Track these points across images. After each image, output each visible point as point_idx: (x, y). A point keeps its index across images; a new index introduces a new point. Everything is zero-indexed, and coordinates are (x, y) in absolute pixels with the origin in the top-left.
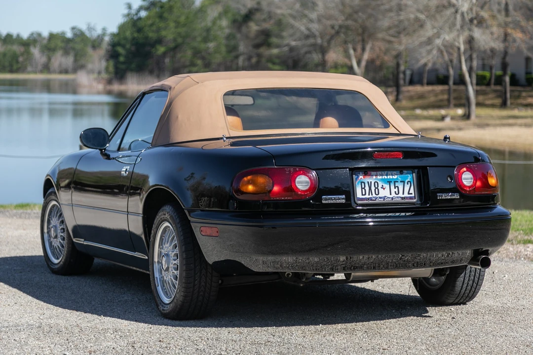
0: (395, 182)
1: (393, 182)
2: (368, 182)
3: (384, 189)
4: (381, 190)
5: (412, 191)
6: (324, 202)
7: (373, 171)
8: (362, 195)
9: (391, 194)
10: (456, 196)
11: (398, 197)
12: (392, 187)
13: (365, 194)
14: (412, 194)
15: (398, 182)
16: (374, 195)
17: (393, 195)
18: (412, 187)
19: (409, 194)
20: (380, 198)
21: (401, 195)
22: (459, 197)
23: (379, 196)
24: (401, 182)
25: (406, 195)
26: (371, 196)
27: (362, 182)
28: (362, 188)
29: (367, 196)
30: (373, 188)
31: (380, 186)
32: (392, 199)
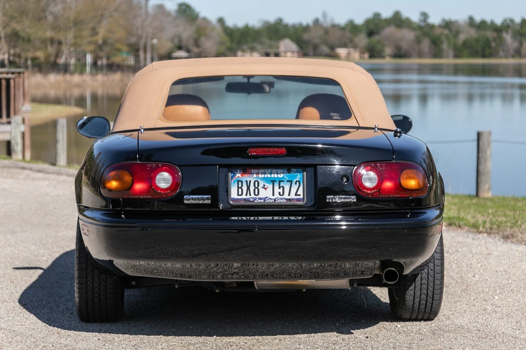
0: (280, 182)
1: (278, 182)
2: (247, 181)
3: (266, 189)
4: (262, 190)
5: (300, 192)
6: (186, 202)
7: (254, 169)
8: (238, 195)
9: (273, 195)
10: (353, 199)
11: (282, 199)
12: (276, 187)
13: (242, 194)
14: (300, 195)
15: (283, 181)
16: (253, 195)
17: (277, 195)
18: (301, 188)
19: (296, 195)
20: (260, 199)
21: (286, 196)
22: (355, 200)
23: (260, 196)
24: (287, 181)
25: (293, 196)
26: (248, 196)
27: (238, 181)
28: (238, 188)
29: (244, 196)
30: (252, 188)
31: (261, 185)
32: (275, 200)
